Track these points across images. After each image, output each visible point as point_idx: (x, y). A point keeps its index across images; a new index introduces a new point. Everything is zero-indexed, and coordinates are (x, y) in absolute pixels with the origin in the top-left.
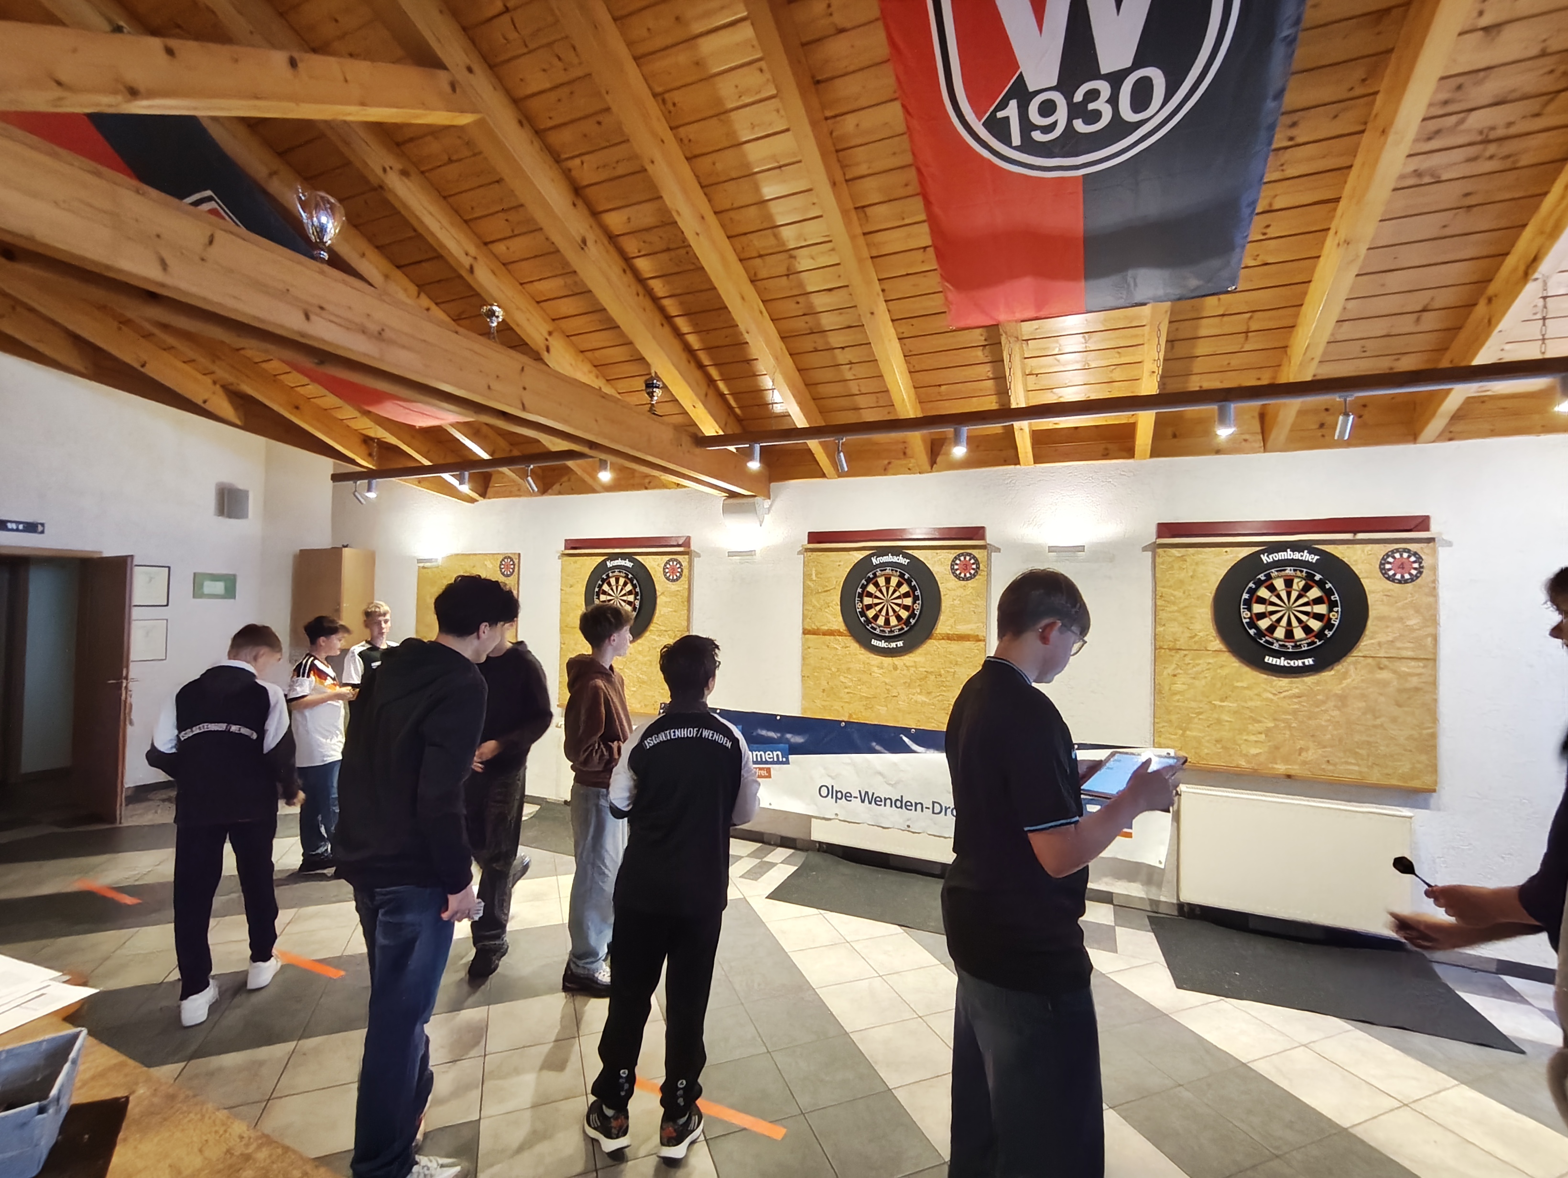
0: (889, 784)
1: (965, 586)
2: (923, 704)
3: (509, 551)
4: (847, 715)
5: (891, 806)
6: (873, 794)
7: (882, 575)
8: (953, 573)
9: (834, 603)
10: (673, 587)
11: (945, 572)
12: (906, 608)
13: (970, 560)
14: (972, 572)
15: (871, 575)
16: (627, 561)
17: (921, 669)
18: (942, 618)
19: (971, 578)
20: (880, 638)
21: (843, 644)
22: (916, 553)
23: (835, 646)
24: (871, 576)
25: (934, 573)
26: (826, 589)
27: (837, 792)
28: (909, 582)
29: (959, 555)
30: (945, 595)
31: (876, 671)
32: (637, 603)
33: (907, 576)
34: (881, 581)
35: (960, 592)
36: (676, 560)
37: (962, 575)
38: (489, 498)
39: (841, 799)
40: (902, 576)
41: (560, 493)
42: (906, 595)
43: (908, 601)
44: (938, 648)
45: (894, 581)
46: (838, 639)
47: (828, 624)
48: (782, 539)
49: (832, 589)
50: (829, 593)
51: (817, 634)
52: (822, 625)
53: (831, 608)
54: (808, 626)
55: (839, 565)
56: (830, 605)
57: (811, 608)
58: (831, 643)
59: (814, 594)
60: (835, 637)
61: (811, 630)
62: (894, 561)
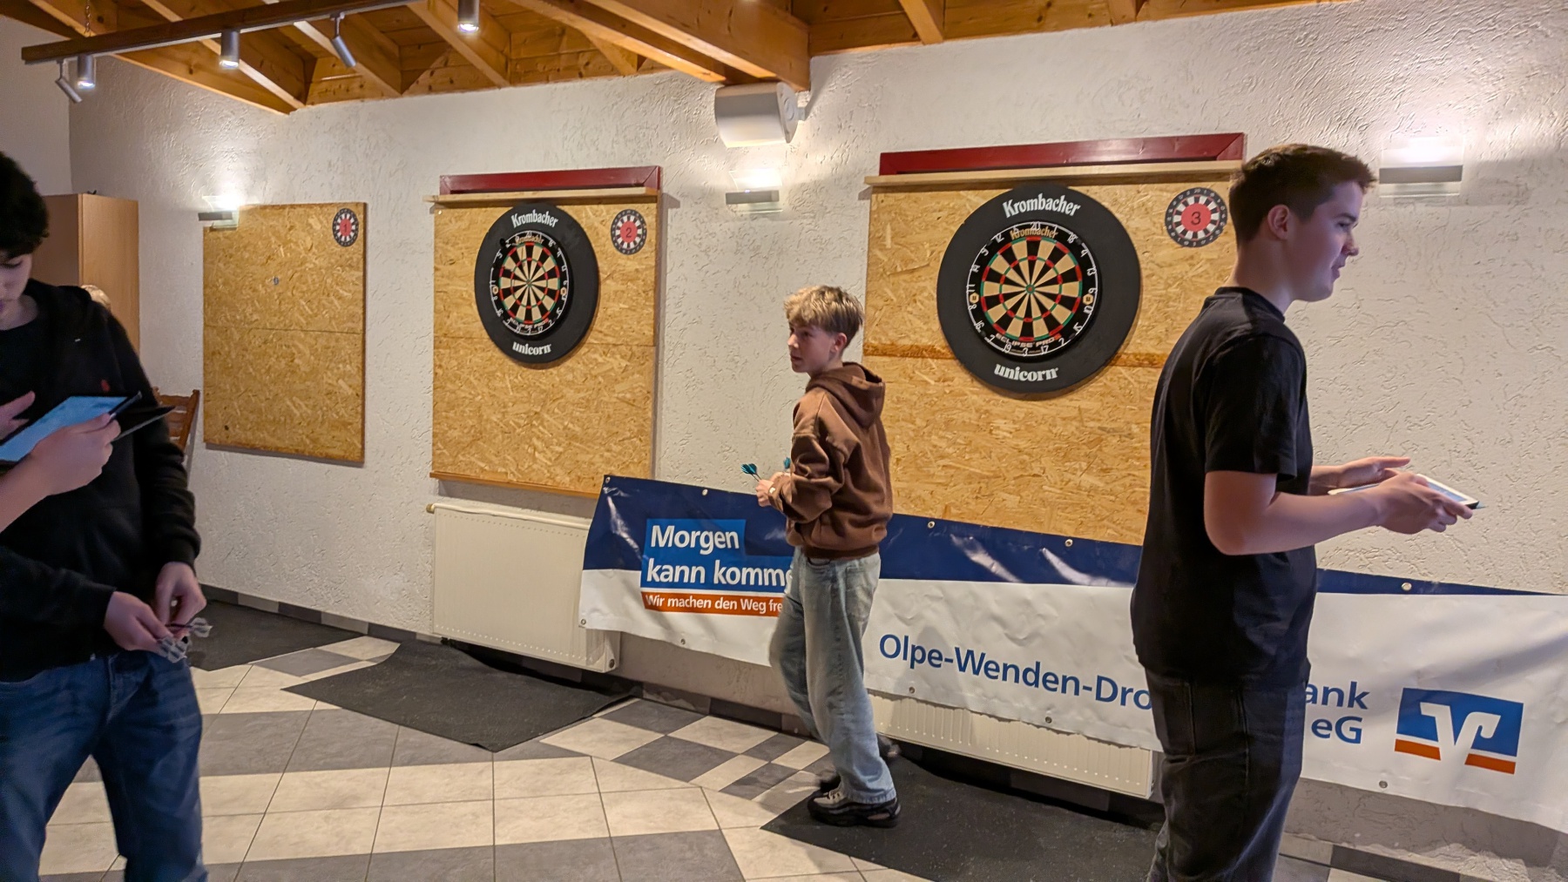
0: (1013, 640)
1: (1192, 257)
2: (1092, 490)
3: (349, 198)
4: (940, 507)
5: (1017, 680)
6: (983, 655)
7: (1021, 238)
8: (1170, 232)
9: (926, 294)
10: (630, 264)
11: (1154, 229)
12: (1066, 302)
13: (1208, 203)
14: (1211, 228)
15: (998, 238)
16: (547, 215)
17: (1092, 424)
18: (1141, 322)
19: (1207, 240)
20: (1011, 361)
21: (939, 374)
22: (1094, 192)
23: (926, 378)
24: (999, 240)
25: (1129, 231)
26: (911, 267)
27: (914, 649)
28: (1075, 249)
29: (1184, 194)
30: (1147, 276)
31: (1002, 426)
32: (565, 293)
33: (1072, 238)
34: (1020, 250)
35: (1180, 269)
36: (634, 213)
37: (1189, 235)
38: (313, 104)
39: (921, 661)
40: (1062, 237)
41: (431, 90)
42: (1068, 277)
43: (1072, 289)
44: (1129, 382)
45: (1046, 248)
46: (931, 365)
47: (912, 336)
48: (830, 169)
49: (923, 267)
50: (916, 274)
51: (890, 355)
52: (900, 338)
53: (918, 304)
54: (875, 339)
55: (939, 218)
56: (917, 298)
57: (881, 303)
58: (917, 372)
59: (889, 276)
60: (925, 360)
61: (880, 347)
62: (1047, 209)
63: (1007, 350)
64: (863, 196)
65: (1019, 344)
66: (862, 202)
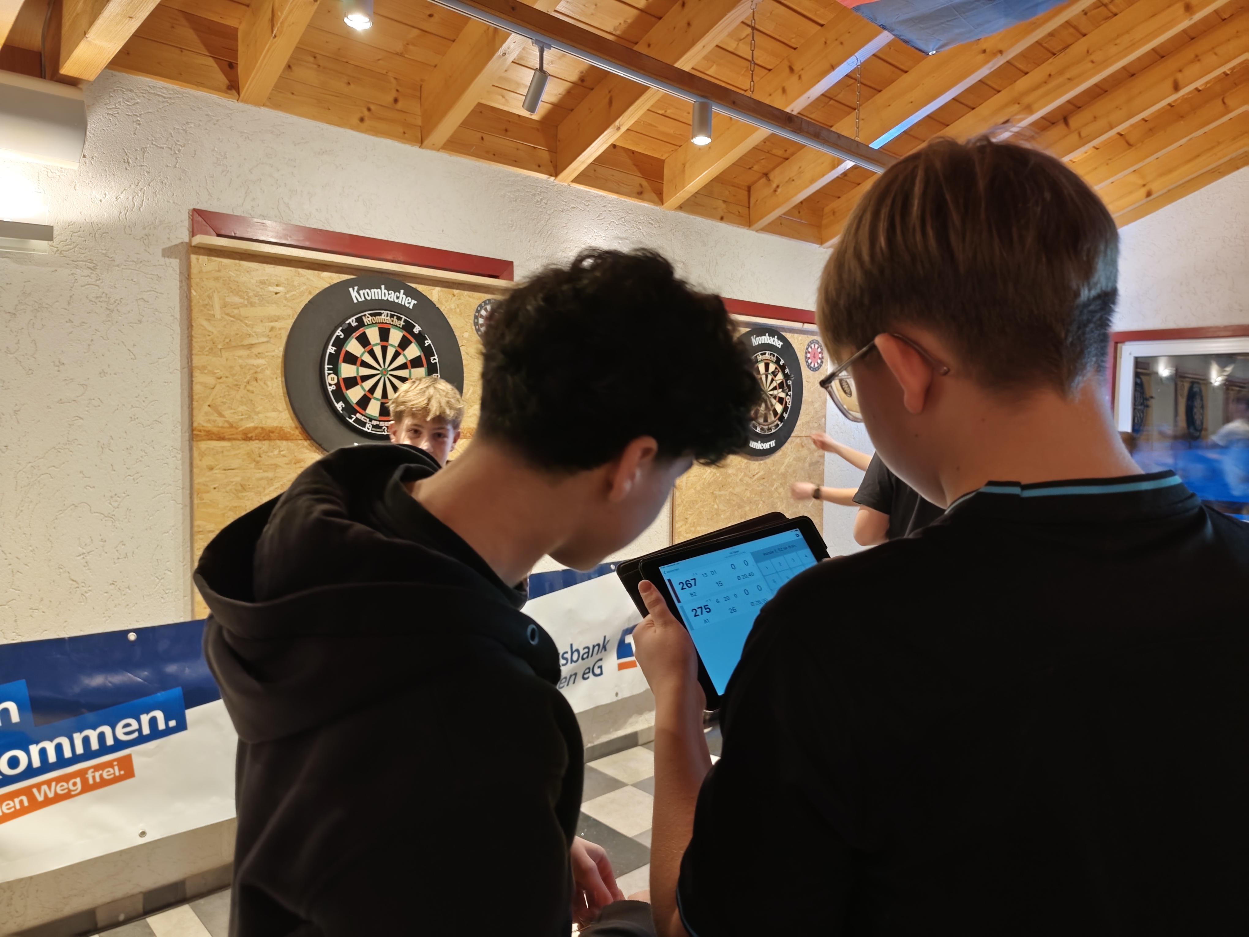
7: (373, 325)
8: (477, 331)
11: (467, 327)
15: (352, 321)
20: (370, 439)
22: (427, 291)
24: (354, 324)
26: (247, 344)
29: (486, 302)
33: (417, 329)
34: (373, 335)
40: (408, 328)
42: (416, 363)
45: (396, 336)
46: (279, 447)
47: (255, 417)
48: (117, 214)
49: (263, 343)
50: (255, 350)
51: (229, 440)
52: (242, 419)
53: (261, 383)
54: (209, 421)
55: (276, 293)
56: (260, 376)
57: (210, 380)
58: (263, 456)
59: (221, 350)
60: (272, 443)
61: (215, 430)
62: (390, 299)
63: (368, 428)
64: (168, 252)
65: (378, 423)
66: (168, 260)
